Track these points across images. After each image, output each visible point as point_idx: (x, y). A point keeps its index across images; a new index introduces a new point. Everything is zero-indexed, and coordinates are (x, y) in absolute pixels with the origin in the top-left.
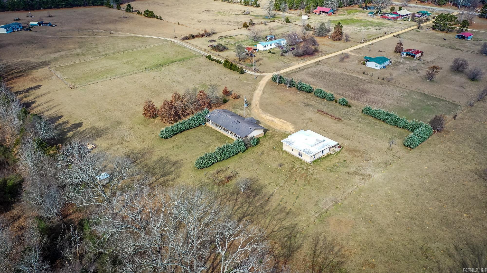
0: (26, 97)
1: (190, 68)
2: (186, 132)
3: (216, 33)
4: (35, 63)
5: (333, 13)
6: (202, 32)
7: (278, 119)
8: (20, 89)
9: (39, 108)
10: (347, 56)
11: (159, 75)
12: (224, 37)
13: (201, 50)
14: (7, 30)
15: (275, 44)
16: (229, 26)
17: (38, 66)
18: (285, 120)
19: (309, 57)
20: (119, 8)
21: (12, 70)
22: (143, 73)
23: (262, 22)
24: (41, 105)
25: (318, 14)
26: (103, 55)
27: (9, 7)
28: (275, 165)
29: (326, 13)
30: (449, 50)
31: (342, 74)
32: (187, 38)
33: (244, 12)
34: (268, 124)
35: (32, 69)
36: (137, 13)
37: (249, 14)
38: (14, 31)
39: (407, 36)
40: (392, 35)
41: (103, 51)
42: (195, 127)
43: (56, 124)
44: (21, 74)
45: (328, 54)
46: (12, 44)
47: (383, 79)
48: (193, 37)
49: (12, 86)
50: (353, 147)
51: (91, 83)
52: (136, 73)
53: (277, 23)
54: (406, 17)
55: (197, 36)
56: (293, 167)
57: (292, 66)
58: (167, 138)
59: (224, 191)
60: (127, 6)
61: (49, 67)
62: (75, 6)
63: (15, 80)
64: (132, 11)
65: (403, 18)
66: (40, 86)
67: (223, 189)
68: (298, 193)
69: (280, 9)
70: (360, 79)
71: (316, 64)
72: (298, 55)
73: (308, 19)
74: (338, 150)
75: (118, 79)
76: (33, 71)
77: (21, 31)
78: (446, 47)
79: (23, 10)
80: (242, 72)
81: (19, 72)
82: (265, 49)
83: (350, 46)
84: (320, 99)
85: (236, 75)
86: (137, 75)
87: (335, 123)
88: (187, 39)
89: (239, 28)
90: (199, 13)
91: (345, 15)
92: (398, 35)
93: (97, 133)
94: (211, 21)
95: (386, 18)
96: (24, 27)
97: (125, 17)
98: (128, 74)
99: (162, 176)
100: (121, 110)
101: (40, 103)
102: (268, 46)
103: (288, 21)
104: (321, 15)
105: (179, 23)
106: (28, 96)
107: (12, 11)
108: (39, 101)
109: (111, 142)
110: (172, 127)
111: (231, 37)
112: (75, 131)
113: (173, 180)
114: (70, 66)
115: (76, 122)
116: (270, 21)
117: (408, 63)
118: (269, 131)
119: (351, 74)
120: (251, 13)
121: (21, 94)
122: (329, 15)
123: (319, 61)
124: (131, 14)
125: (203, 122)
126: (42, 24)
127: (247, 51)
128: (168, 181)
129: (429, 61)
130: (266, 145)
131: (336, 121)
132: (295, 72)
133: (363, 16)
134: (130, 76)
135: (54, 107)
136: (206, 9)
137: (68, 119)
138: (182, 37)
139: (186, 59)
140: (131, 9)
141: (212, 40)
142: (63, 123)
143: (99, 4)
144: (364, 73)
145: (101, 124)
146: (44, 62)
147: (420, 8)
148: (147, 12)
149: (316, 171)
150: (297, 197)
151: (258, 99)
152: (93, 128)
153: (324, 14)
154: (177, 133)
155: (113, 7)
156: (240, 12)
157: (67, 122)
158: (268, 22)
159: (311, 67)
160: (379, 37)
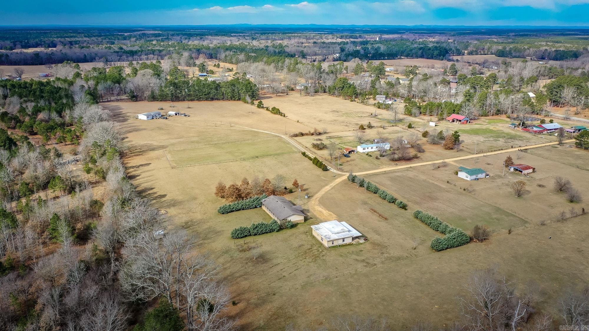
0: (135, 171)
1: (281, 162)
2: (242, 211)
3: (328, 133)
4: (156, 146)
5: (468, 122)
6: (312, 131)
7: (328, 212)
8: (134, 165)
9: (141, 180)
10: (445, 165)
11: (250, 165)
12: (332, 137)
13: (303, 147)
14: (148, 118)
15: (377, 148)
16: (347, 127)
17: (157, 149)
18: (333, 213)
19: (404, 162)
20: (253, 103)
21: (136, 150)
22: (237, 162)
23: (381, 126)
24: (144, 178)
25: (451, 121)
26: (212, 144)
27: (159, 97)
28: (296, 245)
29: (460, 121)
30: (574, 169)
31: (425, 181)
32: (296, 135)
33: (372, 114)
34: (315, 213)
35: (150, 150)
36: (265, 109)
37: (376, 117)
38: (153, 119)
39: (536, 152)
40: (517, 149)
41: (215, 141)
42: (250, 209)
43: (147, 193)
44: (141, 153)
45: (427, 161)
46: (147, 129)
47: (464, 190)
48: (302, 135)
49: (129, 162)
50: (379, 242)
51: (190, 165)
52: (232, 161)
53: (398, 127)
54: (554, 132)
55: (307, 134)
56: (311, 248)
57: (380, 169)
58: (223, 213)
59: (242, 256)
60: (259, 102)
61: (165, 149)
62: (215, 100)
63: (134, 157)
64: (263, 107)
65: (550, 132)
66: (150, 164)
67: (243, 255)
68: (299, 267)
69: (411, 114)
70: (440, 187)
71: (406, 169)
72: (394, 160)
73: (436, 126)
74: (362, 241)
75: (214, 165)
76: (151, 152)
77: (159, 118)
78: (573, 166)
79: (170, 101)
80: (325, 169)
81: (140, 152)
82: (364, 151)
83: (459, 156)
84: (382, 200)
85: (319, 171)
86: (231, 163)
87: (379, 221)
88: (295, 137)
89: (354, 130)
90: (326, 113)
91: (482, 124)
92: (526, 149)
93: (174, 203)
94: (332, 121)
95: (528, 131)
96: (162, 116)
97: (253, 113)
98: (224, 162)
99: (203, 239)
100: (201, 189)
101: (143, 176)
102: (368, 148)
103: (410, 126)
104: (455, 123)
105: (298, 121)
106: (137, 171)
107: (161, 101)
108: (143, 175)
109: (180, 211)
110: (230, 205)
111: (340, 138)
112: (158, 200)
113: (208, 243)
114: (182, 150)
115: (162, 194)
116: (391, 125)
117: (510, 178)
118: (312, 219)
119: (433, 182)
120: (379, 117)
121: (133, 168)
122: (463, 123)
123: (411, 167)
124: (261, 110)
125: (259, 205)
126: (178, 114)
127: (345, 151)
128: (205, 243)
129: (537, 178)
130: (301, 229)
131: (380, 220)
132: (378, 175)
133: (503, 127)
134: (225, 164)
135: (152, 180)
136: (335, 110)
137: (158, 191)
138: (292, 134)
139: (283, 154)
140: (262, 105)
141: (319, 139)
142: (152, 193)
143: (236, 99)
144: (448, 182)
145: (180, 198)
146: (163, 146)
147: (585, 122)
148: (274, 109)
149: (328, 254)
150: (297, 269)
151: (323, 193)
152: (173, 200)
153: (458, 122)
154: (233, 211)
155: (248, 103)
156: (367, 115)
157: (155, 193)
158: (389, 126)
159: (398, 172)
160: (500, 150)
